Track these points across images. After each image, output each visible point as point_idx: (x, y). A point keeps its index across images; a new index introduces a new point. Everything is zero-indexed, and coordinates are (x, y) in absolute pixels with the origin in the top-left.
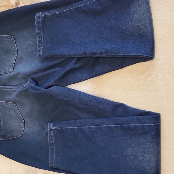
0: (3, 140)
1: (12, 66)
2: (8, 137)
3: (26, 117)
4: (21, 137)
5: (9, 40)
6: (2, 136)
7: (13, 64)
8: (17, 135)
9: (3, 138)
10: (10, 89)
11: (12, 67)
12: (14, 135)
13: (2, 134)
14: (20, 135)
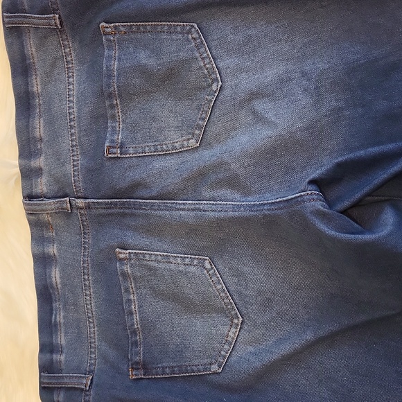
0: (141, 379)
1: (199, 127)
2: (164, 368)
3: (254, 307)
4: (215, 373)
5: (180, 36)
6: (137, 363)
7: (201, 122)
8: (201, 367)
9: (142, 372)
10: (192, 214)
11: (197, 132)
12: (187, 363)
13: (140, 358)
14: (215, 368)
